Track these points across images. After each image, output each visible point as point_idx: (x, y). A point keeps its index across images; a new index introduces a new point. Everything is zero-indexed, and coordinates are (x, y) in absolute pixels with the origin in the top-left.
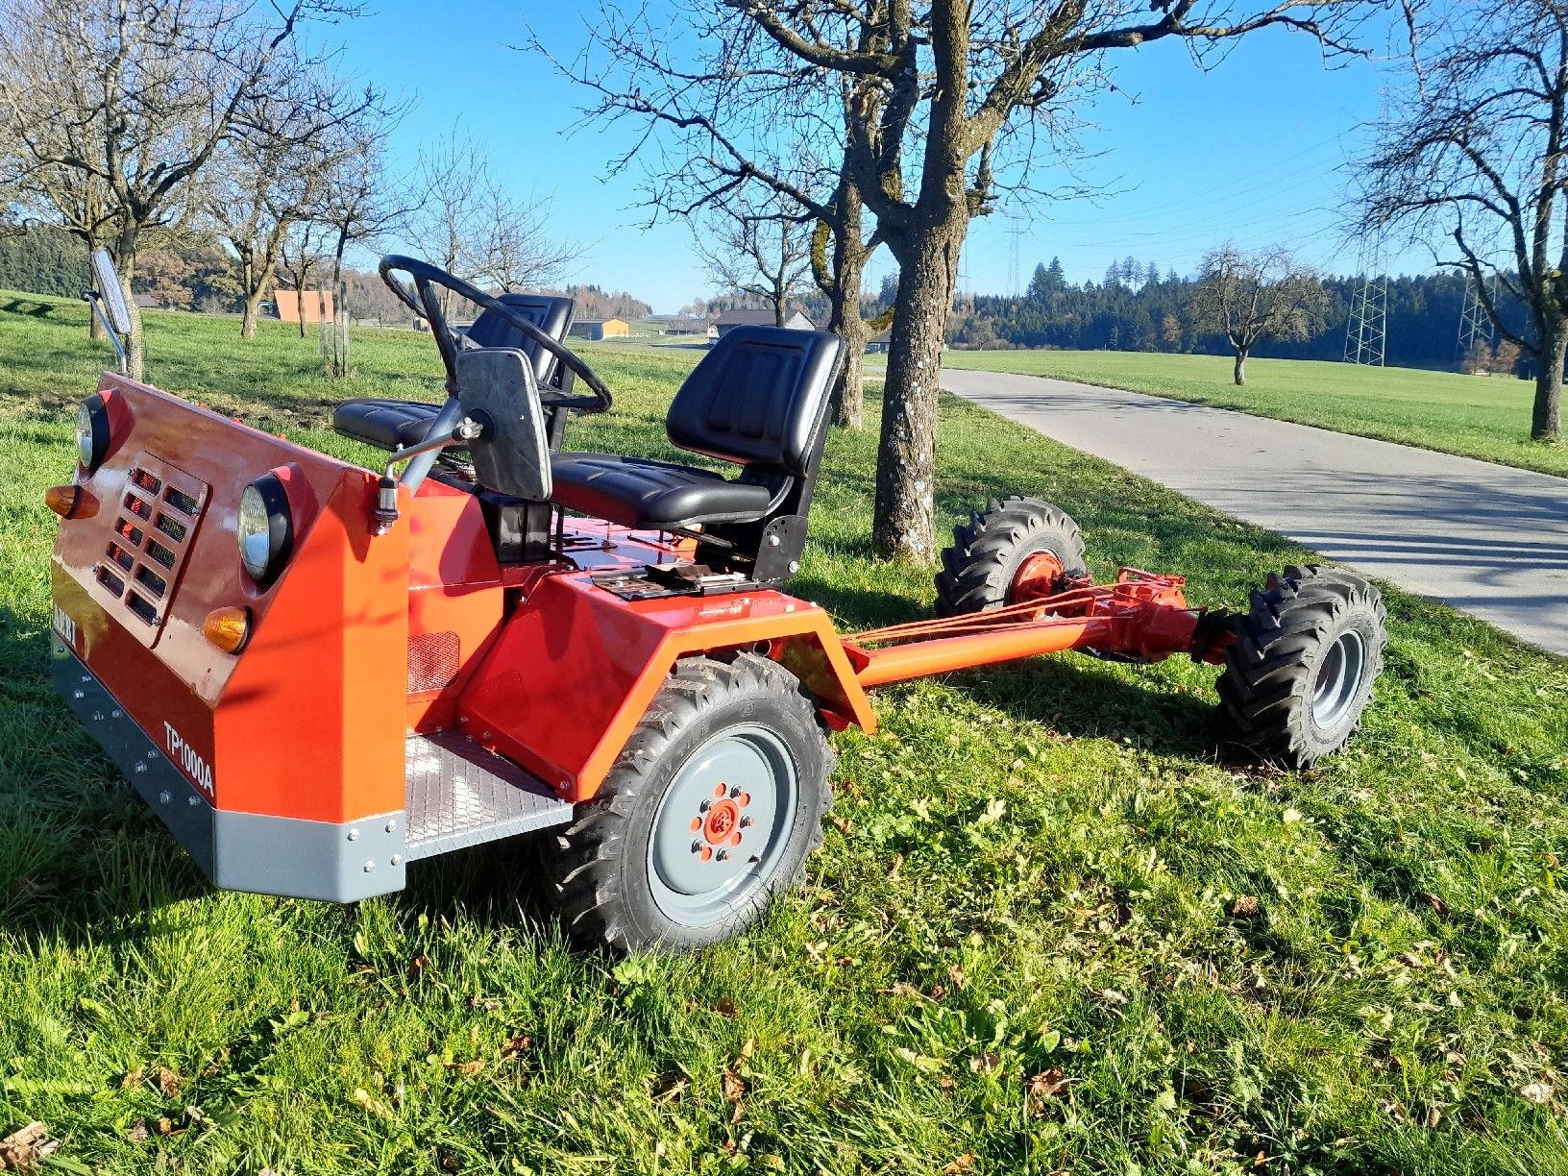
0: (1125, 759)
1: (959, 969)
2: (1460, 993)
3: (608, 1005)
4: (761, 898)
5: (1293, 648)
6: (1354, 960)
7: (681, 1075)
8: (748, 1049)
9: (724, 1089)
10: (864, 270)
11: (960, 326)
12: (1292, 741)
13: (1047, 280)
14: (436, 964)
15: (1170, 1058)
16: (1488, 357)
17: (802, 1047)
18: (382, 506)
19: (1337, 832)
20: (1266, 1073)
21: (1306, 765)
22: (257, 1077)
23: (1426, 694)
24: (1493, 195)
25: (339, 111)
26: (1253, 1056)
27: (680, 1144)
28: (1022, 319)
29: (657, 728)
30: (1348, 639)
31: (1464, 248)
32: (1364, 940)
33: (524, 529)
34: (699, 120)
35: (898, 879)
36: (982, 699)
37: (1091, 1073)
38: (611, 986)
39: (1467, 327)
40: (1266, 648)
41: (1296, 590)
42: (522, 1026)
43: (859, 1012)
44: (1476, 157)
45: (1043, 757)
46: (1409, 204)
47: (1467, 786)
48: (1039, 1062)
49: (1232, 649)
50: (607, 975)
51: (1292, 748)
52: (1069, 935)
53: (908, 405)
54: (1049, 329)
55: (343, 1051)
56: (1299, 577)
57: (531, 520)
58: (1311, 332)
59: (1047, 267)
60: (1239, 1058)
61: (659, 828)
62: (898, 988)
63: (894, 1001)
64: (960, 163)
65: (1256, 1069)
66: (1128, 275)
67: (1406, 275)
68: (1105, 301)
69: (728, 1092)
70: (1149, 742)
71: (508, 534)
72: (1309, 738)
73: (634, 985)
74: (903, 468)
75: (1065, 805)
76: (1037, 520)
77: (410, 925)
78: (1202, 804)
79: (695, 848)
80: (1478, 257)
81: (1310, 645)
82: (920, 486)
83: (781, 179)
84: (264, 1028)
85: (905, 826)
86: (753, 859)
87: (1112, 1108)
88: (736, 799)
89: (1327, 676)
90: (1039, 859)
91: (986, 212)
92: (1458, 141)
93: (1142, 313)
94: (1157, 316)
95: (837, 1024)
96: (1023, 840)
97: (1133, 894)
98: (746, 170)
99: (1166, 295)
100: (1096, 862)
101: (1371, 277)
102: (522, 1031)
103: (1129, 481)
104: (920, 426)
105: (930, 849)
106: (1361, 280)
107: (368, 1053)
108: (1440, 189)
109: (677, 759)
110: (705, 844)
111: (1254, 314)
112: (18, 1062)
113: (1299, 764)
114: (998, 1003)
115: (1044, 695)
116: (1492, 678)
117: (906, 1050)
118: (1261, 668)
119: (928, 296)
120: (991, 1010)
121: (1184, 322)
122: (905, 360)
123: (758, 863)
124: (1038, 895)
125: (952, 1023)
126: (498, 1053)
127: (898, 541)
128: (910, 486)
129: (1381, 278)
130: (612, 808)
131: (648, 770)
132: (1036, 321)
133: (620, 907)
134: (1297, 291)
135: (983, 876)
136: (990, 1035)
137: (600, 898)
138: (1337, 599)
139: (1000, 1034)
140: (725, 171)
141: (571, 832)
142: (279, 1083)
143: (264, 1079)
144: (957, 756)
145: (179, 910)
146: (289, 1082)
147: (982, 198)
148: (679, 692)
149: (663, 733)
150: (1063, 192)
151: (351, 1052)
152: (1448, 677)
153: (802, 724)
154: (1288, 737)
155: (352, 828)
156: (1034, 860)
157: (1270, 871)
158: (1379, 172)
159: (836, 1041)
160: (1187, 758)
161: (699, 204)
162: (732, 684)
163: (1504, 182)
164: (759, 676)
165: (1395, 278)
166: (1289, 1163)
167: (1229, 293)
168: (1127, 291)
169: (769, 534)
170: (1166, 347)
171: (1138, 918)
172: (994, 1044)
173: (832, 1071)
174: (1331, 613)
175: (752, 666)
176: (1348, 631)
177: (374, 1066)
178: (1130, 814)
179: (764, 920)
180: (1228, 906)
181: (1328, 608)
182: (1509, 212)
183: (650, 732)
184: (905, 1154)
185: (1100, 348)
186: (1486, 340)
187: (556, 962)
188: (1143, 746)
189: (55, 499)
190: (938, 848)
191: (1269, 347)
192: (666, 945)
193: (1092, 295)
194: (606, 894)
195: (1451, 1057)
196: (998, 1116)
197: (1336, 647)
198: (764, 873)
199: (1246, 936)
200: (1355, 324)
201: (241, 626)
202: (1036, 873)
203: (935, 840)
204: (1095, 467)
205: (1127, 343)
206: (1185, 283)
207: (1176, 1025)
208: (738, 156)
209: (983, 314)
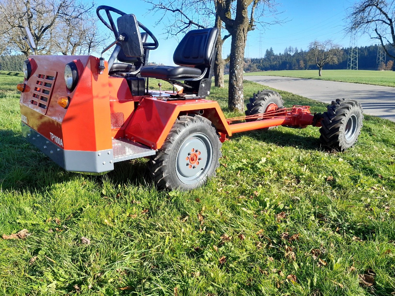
0: (297, 151)
1: (257, 192)
2: (387, 195)
3: (168, 202)
4: (205, 178)
5: (339, 119)
6: (359, 189)
7: (187, 215)
8: (204, 209)
9: (198, 218)
10: (222, 46)
11: (248, 66)
12: (340, 144)
13: (269, 53)
14: (123, 194)
15: (313, 209)
16: (384, 66)
17: (217, 209)
18: (101, 65)
19: (353, 163)
20: (338, 211)
21: (344, 150)
22: (80, 218)
23: (374, 135)
24: (385, 19)
25: (86, 8)
26: (334, 208)
27: (188, 229)
28: (264, 64)
29: (176, 132)
30: (353, 117)
31: (378, 34)
32: (362, 184)
33: (138, 87)
34: (178, 10)
35: (239, 176)
36: (259, 139)
37: (292, 213)
38: (168, 197)
39: (379, 59)
40: (332, 119)
41: (339, 104)
42: (146, 207)
43: (231, 202)
44: (380, 9)
45: (275, 150)
46: (363, 23)
47: (386, 153)
48: (278, 211)
49: (323, 121)
50: (167, 194)
51: (340, 145)
52: (284, 186)
53: (236, 71)
54: (271, 66)
55: (101, 213)
56: (340, 101)
57: (140, 85)
58: (338, 62)
59: (269, 50)
60: (330, 208)
61: (178, 158)
62: (241, 197)
63: (240, 199)
64: (246, 7)
65: (335, 210)
66: (290, 51)
67: (362, 46)
68: (285, 58)
69: (199, 219)
70: (302, 147)
71: (134, 88)
72: (344, 143)
73: (174, 196)
74: (235, 88)
75: (282, 158)
76: (271, 95)
77: (117, 187)
78: (317, 158)
79: (187, 165)
80: (381, 36)
81: (344, 118)
82: (240, 92)
83: (200, 24)
84: (81, 210)
85: (240, 165)
86: (202, 169)
87: (298, 220)
88: (197, 153)
89: (348, 128)
90: (276, 170)
91: (253, 29)
92: (375, 6)
93: (294, 60)
94: (298, 61)
95: (226, 204)
96: (271, 167)
97: (300, 176)
98: (191, 22)
99: (300, 55)
100: (290, 170)
101: (353, 47)
102: (146, 209)
103: (293, 95)
104: (239, 77)
105: (247, 170)
106: (351, 48)
107: (107, 213)
108: (371, 18)
109: (181, 141)
110: (189, 163)
111: (323, 58)
112: (20, 217)
113: (342, 150)
114: (267, 198)
115: (275, 138)
116: (391, 131)
117: (244, 208)
118: (331, 124)
119: (239, 42)
120: (265, 200)
121: (305, 61)
122: (234, 59)
123: (203, 170)
124: (276, 178)
125: (255, 203)
126: (140, 213)
127: (235, 107)
128: (237, 92)
129: (356, 47)
130: (165, 152)
131: (174, 143)
132: (267, 64)
133: (169, 178)
134: (334, 52)
135: (261, 174)
136: (265, 206)
137: (164, 175)
138: (350, 106)
139: (268, 206)
140: (185, 23)
141: (155, 159)
142: (85, 220)
143: (82, 219)
144: (253, 151)
145: (57, 185)
146: (87, 219)
147: (252, 26)
148: (181, 123)
149: (177, 133)
150: (273, 22)
151: (103, 213)
152: (380, 131)
153: (213, 134)
154: (339, 142)
155: (99, 152)
156: (274, 171)
157: (336, 170)
158: (354, 16)
159: (226, 208)
160: (313, 150)
161: (179, 32)
162: (194, 122)
163: (388, 15)
164: (201, 120)
165: (360, 47)
166: (345, 230)
167: (317, 53)
168: (290, 55)
169: (202, 83)
170: (301, 69)
171: (302, 182)
172: (266, 208)
173: (225, 214)
174: (349, 110)
175: (199, 118)
176: (353, 115)
177: (109, 217)
178: (299, 161)
179: (206, 184)
180: (326, 179)
181: (348, 108)
182: (389, 23)
183: (174, 133)
184: (246, 230)
185: (284, 70)
186: (384, 62)
187: (154, 192)
188: (301, 148)
189: (19, 87)
190: (249, 169)
191: (328, 67)
192: (181, 188)
193: (281, 57)
194: (165, 174)
195: (386, 207)
196: (269, 222)
197: (350, 119)
198: (205, 172)
199: (330, 185)
200: (350, 59)
201: (67, 101)
202: (275, 173)
203: (248, 167)
204: (285, 93)
205: (291, 68)
206: (305, 52)
207: (314, 202)
208: (188, 19)
209: (254, 63)
